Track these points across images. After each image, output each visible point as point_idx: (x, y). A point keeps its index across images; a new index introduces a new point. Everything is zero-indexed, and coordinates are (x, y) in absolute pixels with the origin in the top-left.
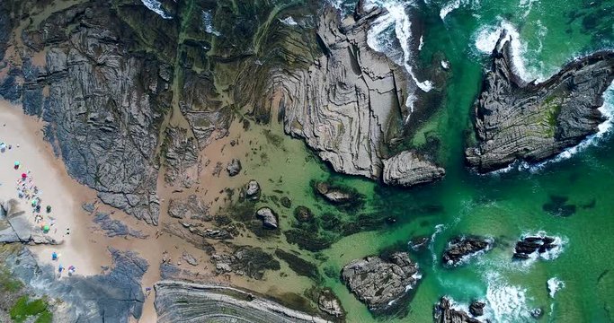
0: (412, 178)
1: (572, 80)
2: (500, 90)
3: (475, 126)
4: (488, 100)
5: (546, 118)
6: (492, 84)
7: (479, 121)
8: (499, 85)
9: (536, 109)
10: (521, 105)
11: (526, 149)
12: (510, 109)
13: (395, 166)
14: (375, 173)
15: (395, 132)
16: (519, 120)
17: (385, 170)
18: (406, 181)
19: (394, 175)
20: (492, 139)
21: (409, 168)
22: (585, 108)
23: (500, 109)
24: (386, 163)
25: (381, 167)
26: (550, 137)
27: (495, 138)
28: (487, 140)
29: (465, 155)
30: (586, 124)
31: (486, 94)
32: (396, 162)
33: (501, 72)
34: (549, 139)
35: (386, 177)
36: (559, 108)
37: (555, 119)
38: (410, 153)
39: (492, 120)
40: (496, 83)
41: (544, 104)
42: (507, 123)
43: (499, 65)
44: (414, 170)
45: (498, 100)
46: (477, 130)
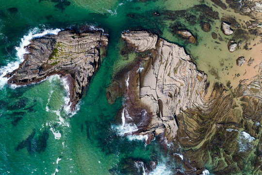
0: (141, 35)
1: (39, 72)
2: (82, 75)
3: (100, 58)
4: (90, 70)
5: (59, 53)
6: (86, 79)
7: (97, 60)
8: (82, 78)
9: (64, 60)
10: (72, 64)
11: (74, 38)
12: (79, 62)
13: (149, 44)
14: (161, 43)
15: (145, 63)
16: (75, 56)
17: (156, 42)
18: (144, 34)
19: (151, 38)
20: (92, 48)
21: (142, 41)
22: (35, 54)
23: (84, 64)
24: (154, 47)
25: (157, 45)
26: (59, 43)
27: (90, 49)
28: (95, 48)
29: (108, 42)
30: (37, 45)
31: (90, 75)
32: (148, 46)
33: (79, 85)
34: (59, 41)
35: (156, 38)
36: (50, 57)
37: (54, 52)
38: (140, 49)
39: (90, 59)
40: (83, 79)
41: (59, 62)
42: (82, 55)
43: (80, 89)
44: (139, 39)
45: (84, 69)
46: (99, 55)
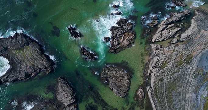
0: (67, 89)
1: (3, 50)
2: (15, 74)
3: (35, 76)
4: (21, 76)
5: (22, 52)
6: (14, 78)
7: (32, 75)
8: (13, 75)
9: (20, 57)
10: (19, 63)
11: (37, 52)
12: (23, 66)
13: (66, 100)
14: (73, 107)
15: (51, 108)
16: (26, 61)
17: (70, 103)
18: (70, 91)
19: (70, 98)
21: (64, 93)
22: (13, 41)
23: (24, 70)
24: (66, 104)
25: (69, 105)
26: (29, 47)
27: (37, 66)
28: (39, 68)
29: (49, 73)
30: (19, 38)
31: (19, 79)
32: (64, 100)
33: (7, 78)
34: (30, 47)
35: (72, 101)
36: (16, 49)
37: (22, 48)
38: (58, 96)
39: (30, 70)
41: (17, 55)
42: (29, 64)
43: (4, 80)
44: (64, 91)
45: (20, 72)
